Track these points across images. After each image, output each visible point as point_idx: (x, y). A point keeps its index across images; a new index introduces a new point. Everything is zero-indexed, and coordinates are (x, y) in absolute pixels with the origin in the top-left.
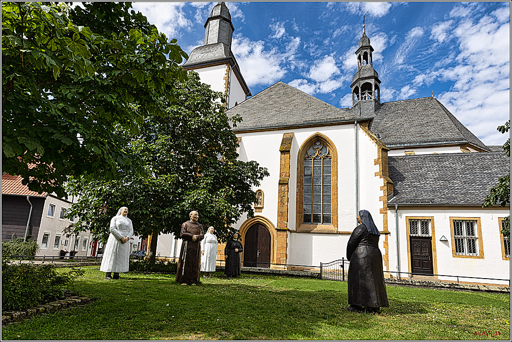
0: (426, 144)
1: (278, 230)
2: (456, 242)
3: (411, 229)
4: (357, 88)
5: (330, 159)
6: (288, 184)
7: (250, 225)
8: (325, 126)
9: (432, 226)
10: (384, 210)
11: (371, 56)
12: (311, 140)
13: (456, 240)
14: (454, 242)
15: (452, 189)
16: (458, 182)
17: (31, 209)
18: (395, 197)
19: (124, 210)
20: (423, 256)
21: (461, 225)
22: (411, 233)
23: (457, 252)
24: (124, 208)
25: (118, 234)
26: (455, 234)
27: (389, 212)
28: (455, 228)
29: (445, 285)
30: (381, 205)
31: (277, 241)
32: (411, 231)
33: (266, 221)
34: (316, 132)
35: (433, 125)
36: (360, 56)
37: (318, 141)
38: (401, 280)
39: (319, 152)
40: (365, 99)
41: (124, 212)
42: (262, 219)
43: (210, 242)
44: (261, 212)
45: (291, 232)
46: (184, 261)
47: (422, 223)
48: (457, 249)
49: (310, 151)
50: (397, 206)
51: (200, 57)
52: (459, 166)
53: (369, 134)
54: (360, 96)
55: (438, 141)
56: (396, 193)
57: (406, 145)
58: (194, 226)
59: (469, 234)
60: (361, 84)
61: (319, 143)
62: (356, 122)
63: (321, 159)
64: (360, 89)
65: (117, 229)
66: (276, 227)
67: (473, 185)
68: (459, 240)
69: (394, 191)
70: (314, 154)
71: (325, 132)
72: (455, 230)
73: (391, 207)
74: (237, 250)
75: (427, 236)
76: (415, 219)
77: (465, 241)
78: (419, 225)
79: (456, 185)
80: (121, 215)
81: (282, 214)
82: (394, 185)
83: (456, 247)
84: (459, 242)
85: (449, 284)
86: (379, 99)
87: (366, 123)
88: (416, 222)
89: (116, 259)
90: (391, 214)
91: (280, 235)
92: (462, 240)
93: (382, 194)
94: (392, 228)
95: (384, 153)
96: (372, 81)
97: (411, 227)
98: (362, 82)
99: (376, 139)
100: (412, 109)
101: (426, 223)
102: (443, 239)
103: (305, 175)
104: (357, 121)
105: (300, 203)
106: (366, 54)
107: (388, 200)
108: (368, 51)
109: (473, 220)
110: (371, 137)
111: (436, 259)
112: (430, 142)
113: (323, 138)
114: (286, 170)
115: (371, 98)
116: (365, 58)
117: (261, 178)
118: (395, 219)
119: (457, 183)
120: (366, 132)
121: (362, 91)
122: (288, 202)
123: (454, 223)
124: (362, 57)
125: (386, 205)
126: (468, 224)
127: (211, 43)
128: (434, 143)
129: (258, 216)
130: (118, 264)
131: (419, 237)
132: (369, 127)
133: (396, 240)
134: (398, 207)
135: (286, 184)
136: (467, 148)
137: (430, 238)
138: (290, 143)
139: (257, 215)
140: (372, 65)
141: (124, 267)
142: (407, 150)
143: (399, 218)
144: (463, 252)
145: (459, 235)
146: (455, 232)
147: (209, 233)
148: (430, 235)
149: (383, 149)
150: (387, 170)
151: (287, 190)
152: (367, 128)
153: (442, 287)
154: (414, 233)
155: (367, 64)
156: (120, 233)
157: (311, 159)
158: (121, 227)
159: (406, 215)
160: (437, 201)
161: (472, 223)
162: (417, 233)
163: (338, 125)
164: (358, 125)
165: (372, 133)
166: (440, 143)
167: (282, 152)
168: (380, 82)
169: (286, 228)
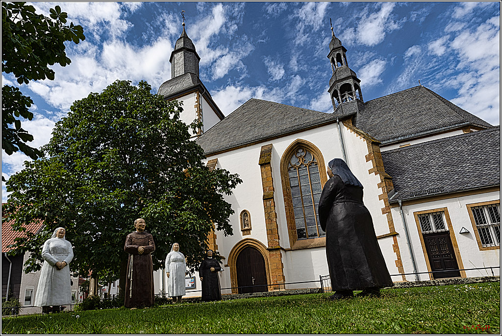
0: (423, 133)
1: (269, 250)
2: (480, 233)
3: (422, 226)
4: (335, 92)
5: (316, 165)
6: (273, 198)
7: (240, 250)
8: (304, 131)
9: (446, 219)
10: (387, 210)
11: (344, 56)
12: (292, 148)
13: (479, 230)
14: (478, 233)
15: (462, 173)
16: (468, 164)
17: (11, 266)
18: (397, 193)
19: (59, 231)
20: (443, 255)
21: (482, 212)
22: (424, 231)
23: (484, 243)
24: (60, 228)
25: (52, 259)
26: (478, 224)
27: (392, 210)
28: (475, 216)
29: (477, 280)
30: (382, 204)
31: (271, 261)
32: (423, 228)
33: (257, 243)
34: (296, 139)
35: (427, 114)
36: (333, 59)
37: (299, 147)
38: (420, 282)
39: (303, 159)
40: (346, 101)
41: (60, 233)
42: (251, 241)
43: (175, 261)
44: (250, 234)
45: (285, 251)
46: (131, 279)
47: (434, 217)
48: (483, 241)
49: (294, 161)
50: (400, 201)
51: (169, 90)
52: (465, 148)
53: (354, 131)
54: (340, 99)
55: (435, 129)
56: (397, 188)
57: (400, 138)
58: (141, 236)
59: (494, 221)
60: (339, 87)
61: (302, 150)
62: (337, 120)
63: (306, 167)
64: (339, 91)
65: (51, 253)
66: (267, 247)
67: (487, 164)
68: (483, 229)
69: (394, 187)
70: (298, 162)
71: (305, 137)
72: (476, 218)
73: (394, 204)
74: (213, 269)
75: (443, 230)
76: (425, 214)
77: (492, 230)
78: (431, 219)
79: (466, 169)
80: (57, 237)
81: (272, 232)
82: (393, 180)
83: (482, 238)
84: (484, 232)
85: (482, 279)
86: (361, 98)
87: (349, 120)
88: (427, 217)
89: (51, 290)
90: (395, 213)
91: (273, 255)
92: (487, 229)
93: (380, 191)
94: (399, 228)
95: (376, 148)
96: (351, 81)
97: (421, 223)
98: (340, 85)
99: (364, 134)
100: (400, 101)
101: (439, 216)
102: (464, 231)
103: (291, 187)
104: (339, 119)
105: (290, 217)
106: (339, 56)
107: (389, 197)
108: (341, 52)
109: (496, 204)
110: (357, 132)
111: (459, 257)
112: (427, 131)
113: (305, 144)
114: (269, 184)
115: (352, 99)
116: (339, 60)
117: (233, 186)
118: (401, 217)
119: (467, 167)
120: (350, 128)
121: (341, 93)
122: (276, 217)
123: (473, 211)
124: (335, 59)
125: (387, 203)
126: (490, 209)
127: (178, 75)
128: (432, 131)
129: (247, 239)
130: (55, 296)
131: (434, 234)
132: (354, 123)
133: (406, 241)
134: (402, 203)
135: (271, 198)
136: (471, 130)
137: (447, 233)
138: (270, 155)
140: (347, 65)
141: (63, 298)
142: (402, 144)
143: (406, 215)
144: (491, 242)
145: (481, 223)
146: (477, 221)
147: (174, 251)
148: (447, 229)
149: (373, 143)
150: (382, 165)
151: (273, 204)
152: (351, 124)
153: (474, 283)
154: (427, 230)
155: (342, 65)
156: (54, 258)
157: (296, 169)
158: (55, 250)
159: (412, 210)
160: (448, 189)
161: (495, 208)
162: (430, 229)
163: (319, 127)
164: (341, 123)
165: (358, 129)
166: (439, 129)
167: (262, 165)
168: (359, 81)
169: (278, 247)
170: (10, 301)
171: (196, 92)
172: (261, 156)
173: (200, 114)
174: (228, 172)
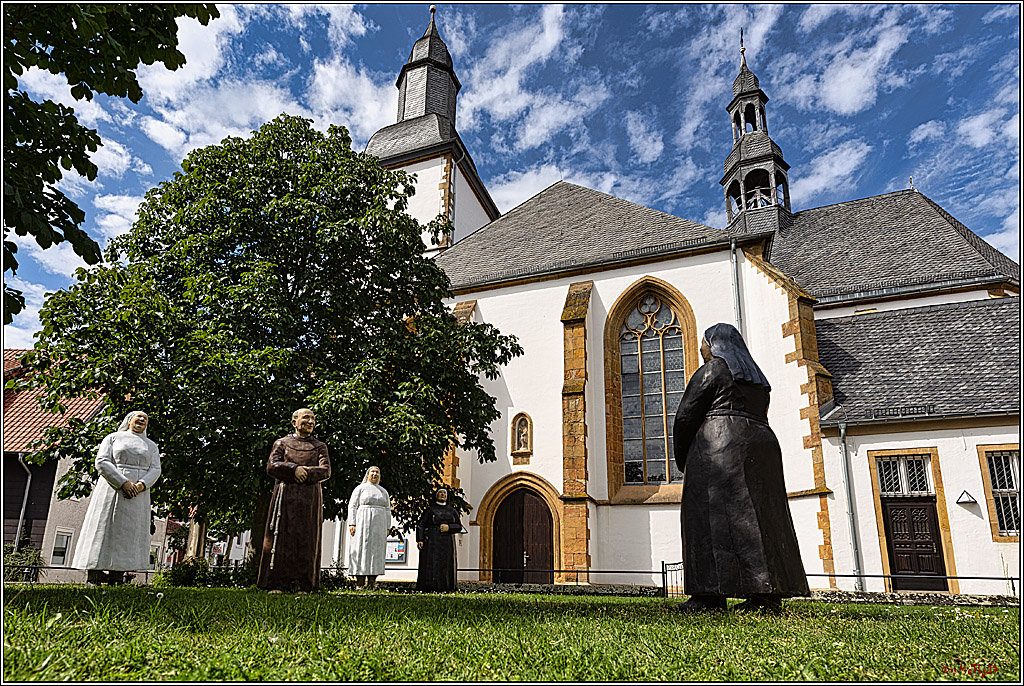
0: (905, 289)
1: (566, 500)
2: (998, 506)
3: (882, 480)
4: (735, 185)
5: (679, 333)
6: (583, 393)
7: (504, 494)
8: (662, 260)
9: (934, 471)
10: (814, 440)
11: (762, 112)
12: (633, 292)
13: (997, 500)
14: (994, 506)
15: (977, 380)
16: (991, 363)
17: (29, 481)
18: (838, 408)
19: (135, 418)
20: (917, 543)
21: (1007, 463)
22: (884, 490)
23: (1002, 528)
24: (137, 413)
26: (995, 487)
27: (825, 442)
28: (992, 471)
29: (980, 600)
30: (805, 428)
31: (566, 523)
32: (883, 485)
33: (540, 483)
34: (643, 275)
35: (918, 249)
36: (737, 114)
37: (649, 294)
38: (865, 595)
39: (652, 319)
40: (756, 206)
41: (136, 422)
42: (530, 478)
43: (371, 502)
44: (528, 462)
45: (597, 504)
46: (276, 532)
47: (910, 464)
48: (1001, 522)
49: (634, 320)
50: (843, 426)
51: (389, 147)
52: (988, 328)
53: (765, 270)
54: (743, 201)
55: (932, 282)
56: (839, 398)
57: (857, 295)
58: (303, 446)
60: (745, 175)
61: (652, 300)
62: (733, 245)
63: (657, 335)
64: (742, 185)
65: (114, 463)
66: (561, 493)
68: (1005, 499)
69: (834, 394)
70: (643, 324)
71: (665, 274)
72: (993, 476)
73: (830, 431)
74: (445, 527)
75: (924, 493)
76: (890, 457)
78: (902, 468)
79: (986, 372)
80: (130, 431)
81: (573, 463)
82: (834, 380)
83: (1000, 517)
84: (1006, 505)
85: (991, 599)
86: (787, 204)
87: (757, 246)
88: (894, 463)
89: (110, 537)
90: (831, 449)
91: (571, 511)
92: (1013, 499)
93: (804, 401)
94: (835, 481)
95: (807, 310)
96: (769, 166)
97: (881, 475)
98: (747, 170)
99: (783, 279)
101: (919, 463)
102: (965, 498)
103: (624, 375)
104: (736, 243)
105: (615, 437)
106: (750, 108)
107: (822, 414)
108: (756, 102)
110: (770, 274)
111: (950, 550)
112: (914, 284)
113: (660, 288)
114: (579, 363)
115: (768, 203)
116: (750, 117)
118: (840, 457)
119: (989, 367)
120: (758, 265)
121: (746, 189)
122: (586, 434)
123: (990, 459)
124: (742, 116)
125: (817, 426)
127: (411, 117)
128: (924, 287)
129: (521, 473)
130: (116, 550)
131: (904, 498)
132: (766, 256)
133: (846, 508)
134: (846, 430)
135: (580, 394)
136: (1005, 291)
137: (932, 499)
138: (585, 304)
139: (519, 470)
140: (765, 131)
141: (133, 556)
142: (859, 308)
143: (852, 454)
145: (1003, 487)
146: (994, 482)
147: (369, 483)
148: (932, 491)
149: (801, 300)
150: (815, 346)
151: (581, 407)
152: (760, 257)
153: (973, 605)
154: (891, 490)
155: (755, 129)
156: (121, 473)
157: (636, 338)
158: (126, 457)
159: (865, 449)
160: (943, 408)
162: (898, 489)
163: (693, 255)
164: (739, 251)
165: (772, 267)
166: (939, 285)
167: (567, 324)
168: (787, 167)
169: (583, 495)
170: (21, 552)
171: (445, 155)
172: (566, 303)
173: (449, 204)
174: (497, 332)
